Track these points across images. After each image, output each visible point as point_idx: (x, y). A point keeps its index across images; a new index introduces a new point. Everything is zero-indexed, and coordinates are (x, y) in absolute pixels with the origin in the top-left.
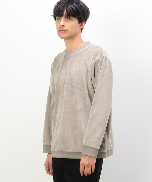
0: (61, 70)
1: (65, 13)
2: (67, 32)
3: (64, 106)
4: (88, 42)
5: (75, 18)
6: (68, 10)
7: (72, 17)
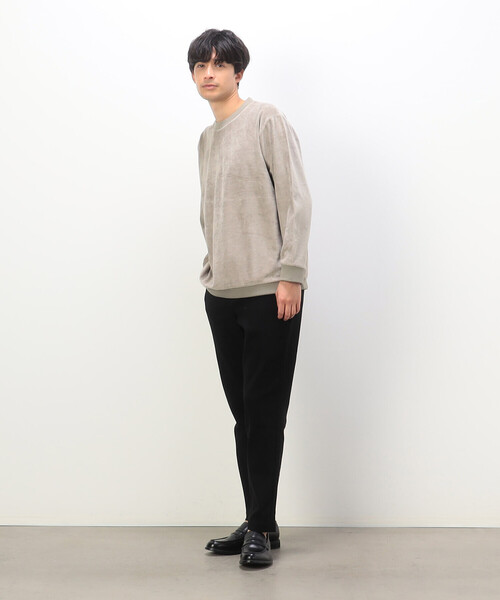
0: (213, 155)
1: (214, 56)
2: (218, 88)
3: (221, 214)
4: (249, 99)
5: (230, 65)
6: (219, 50)
7: (225, 64)
